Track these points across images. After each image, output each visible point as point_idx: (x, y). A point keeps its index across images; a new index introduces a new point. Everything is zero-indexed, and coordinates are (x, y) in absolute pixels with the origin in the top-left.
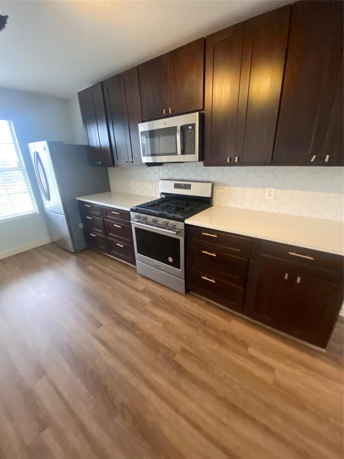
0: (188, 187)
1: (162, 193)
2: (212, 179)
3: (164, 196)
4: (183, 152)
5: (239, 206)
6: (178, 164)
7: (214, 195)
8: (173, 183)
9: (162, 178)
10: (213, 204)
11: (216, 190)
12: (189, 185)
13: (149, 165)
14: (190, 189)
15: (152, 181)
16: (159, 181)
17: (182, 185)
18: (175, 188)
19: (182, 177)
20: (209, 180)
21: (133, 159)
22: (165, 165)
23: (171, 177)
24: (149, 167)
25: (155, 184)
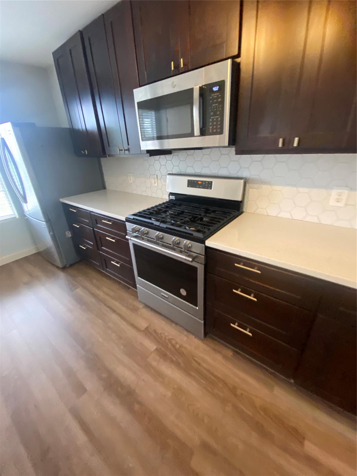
0: (208, 185)
1: (171, 194)
2: (245, 174)
3: (173, 197)
4: (203, 133)
5: (285, 215)
6: (193, 151)
7: (246, 197)
8: (186, 179)
9: (171, 172)
10: (244, 210)
11: (249, 189)
12: (208, 182)
13: (152, 153)
14: (211, 189)
15: (157, 176)
16: (166, 176)
17: (199, 182)
18: (188, 186)
19: (198, 171)
20: (239, 175)
21: (128, 145)
22: (174, 154)
23: (183, 171)
24: (152, 157)
25: (162, 180)
